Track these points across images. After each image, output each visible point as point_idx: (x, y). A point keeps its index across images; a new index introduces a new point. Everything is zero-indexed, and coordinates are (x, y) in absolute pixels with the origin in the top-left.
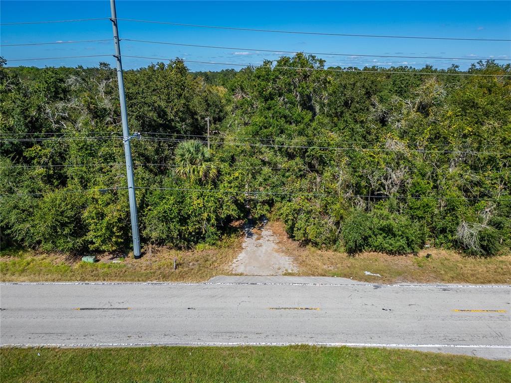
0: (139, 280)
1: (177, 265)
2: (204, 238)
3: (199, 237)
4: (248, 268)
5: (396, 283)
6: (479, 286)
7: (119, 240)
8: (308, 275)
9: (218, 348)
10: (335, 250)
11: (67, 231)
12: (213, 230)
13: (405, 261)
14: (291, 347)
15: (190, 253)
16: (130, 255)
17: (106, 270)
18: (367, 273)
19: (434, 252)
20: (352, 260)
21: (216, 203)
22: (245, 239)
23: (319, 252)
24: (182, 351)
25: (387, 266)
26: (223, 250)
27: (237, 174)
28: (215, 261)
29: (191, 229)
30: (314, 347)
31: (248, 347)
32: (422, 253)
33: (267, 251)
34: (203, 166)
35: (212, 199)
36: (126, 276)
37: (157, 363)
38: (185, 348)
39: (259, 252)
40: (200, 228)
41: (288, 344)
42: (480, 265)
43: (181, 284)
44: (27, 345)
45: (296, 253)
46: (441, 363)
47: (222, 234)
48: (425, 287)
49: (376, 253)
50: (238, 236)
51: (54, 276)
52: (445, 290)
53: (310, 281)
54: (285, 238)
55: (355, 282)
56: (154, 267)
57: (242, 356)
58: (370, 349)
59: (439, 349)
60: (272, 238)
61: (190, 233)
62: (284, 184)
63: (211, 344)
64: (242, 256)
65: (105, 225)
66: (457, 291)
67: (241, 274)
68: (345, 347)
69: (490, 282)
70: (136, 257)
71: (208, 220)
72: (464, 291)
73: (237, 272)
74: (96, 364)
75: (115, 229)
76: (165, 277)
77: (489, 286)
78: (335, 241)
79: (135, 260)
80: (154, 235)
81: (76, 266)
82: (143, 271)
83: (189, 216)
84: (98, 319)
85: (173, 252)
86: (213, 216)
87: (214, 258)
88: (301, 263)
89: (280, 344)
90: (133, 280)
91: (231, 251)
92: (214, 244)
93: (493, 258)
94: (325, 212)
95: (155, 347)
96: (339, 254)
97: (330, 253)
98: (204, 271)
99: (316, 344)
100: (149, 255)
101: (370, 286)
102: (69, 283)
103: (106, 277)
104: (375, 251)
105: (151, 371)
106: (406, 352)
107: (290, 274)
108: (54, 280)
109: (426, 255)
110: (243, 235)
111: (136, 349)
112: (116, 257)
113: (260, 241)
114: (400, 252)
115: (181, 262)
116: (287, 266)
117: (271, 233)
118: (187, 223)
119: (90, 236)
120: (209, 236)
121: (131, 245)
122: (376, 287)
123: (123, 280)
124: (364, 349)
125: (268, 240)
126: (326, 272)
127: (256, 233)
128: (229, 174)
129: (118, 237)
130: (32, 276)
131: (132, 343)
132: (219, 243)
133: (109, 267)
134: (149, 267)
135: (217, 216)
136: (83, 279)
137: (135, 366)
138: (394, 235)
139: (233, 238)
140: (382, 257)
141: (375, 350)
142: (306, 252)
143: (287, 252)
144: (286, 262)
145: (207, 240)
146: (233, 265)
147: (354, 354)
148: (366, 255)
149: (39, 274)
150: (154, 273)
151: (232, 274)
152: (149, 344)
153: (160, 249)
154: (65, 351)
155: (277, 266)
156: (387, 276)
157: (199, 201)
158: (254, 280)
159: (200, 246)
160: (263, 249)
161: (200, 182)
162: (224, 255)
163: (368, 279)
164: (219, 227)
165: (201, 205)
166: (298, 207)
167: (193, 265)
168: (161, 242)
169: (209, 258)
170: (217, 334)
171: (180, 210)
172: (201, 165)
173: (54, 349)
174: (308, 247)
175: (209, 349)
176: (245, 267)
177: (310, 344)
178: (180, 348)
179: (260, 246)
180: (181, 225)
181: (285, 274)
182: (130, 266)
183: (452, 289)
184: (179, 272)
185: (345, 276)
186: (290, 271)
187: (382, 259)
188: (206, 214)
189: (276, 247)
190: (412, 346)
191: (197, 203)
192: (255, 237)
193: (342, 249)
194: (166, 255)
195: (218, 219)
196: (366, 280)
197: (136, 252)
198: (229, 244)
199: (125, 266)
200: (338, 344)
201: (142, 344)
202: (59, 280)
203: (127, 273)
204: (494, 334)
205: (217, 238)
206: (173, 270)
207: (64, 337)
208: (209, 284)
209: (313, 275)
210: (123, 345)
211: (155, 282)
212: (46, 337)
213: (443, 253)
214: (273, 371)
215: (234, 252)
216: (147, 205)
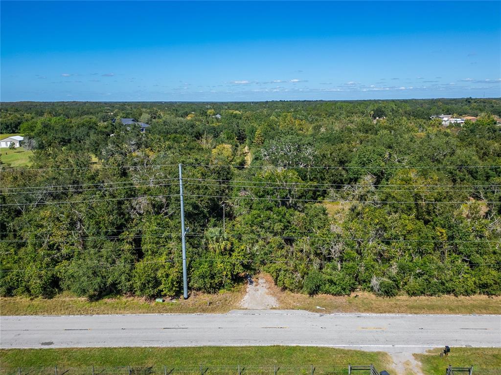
0: (190, 313)
1: (210, 303)
2: (223, 286)
3: (221, 285)
4: (250, 305)
5: (333, 313)
6: (378, 315)
7: (177, 289)
8: (284, 309)
9: (235, 347)
10: (302, 293)
11: (151, 285)
12: (229, 281)
13: (342, 300)
14: (271, 346)
15: (215, 296)
16: (181, 297)
17: (170, 307)
18: (318, 307)
19: (361, 293)
20: (311, 299)
21: (231, 266)
22: (248, 286)
23: (293, 294)
24: (219, 348)
25: (330, 303)
26: (235, 293)
27: (243, 247)
28: (231, 301)
29: (216, 281)
30: (283, 346)
31: (250, 347)
32: (353, 295)
33: (261, 294)
34: (223, 243)
35: (229, 264)
36: (182, 310)
37: (207, 354)
38: (219, 347)
39: (257, 294)
40: (221, 281)
41: (270, 345)
42: (386, 301)
43: (214, 315)
44: (143, 346)
45: (278, 294)
46: (344, 353)
47: (234, 283)
48: (348, 315)
49: (326, 295)
50: (244, 284)
51: (144, 310)
52: (358, 317)
53: (284, 312)
54: (273, 284)
55: (310, 313)
56: (197, 305)
57: (247, 350)
58: (310, 347)
59: (344, 347)
60: (265, 285)
61: (216, 284)
62: (271, 252)
63: (232, 345)
64: (246, 297)
65: (170, 281)
66: (364, 317)
67: (246, 309)
68: (298, 346)
69: (385, 312)
70: (185, 299)
71: (226, 276)
72: (369, 317)
73: (243, 308)
74: (179, 354)
75: (175, 283)
76: (204, 311)
77: (384, 315)
78: (302, 288)
79: (185, 301)
80: (196, 285)
81: (153, 304)
82: (191, 307)
83: (215, 273)
84: (174, 334)
85: (206, 295)
86: (229, 273)
87: (230, 299)
88: (281, 302)
89: (266, 345)
90: (186, 313)
91: (240, 294)
92: (229, 290)
93: (394, 297)
94: (295, 270)
95: (205, 347)
96: (304, 295)
97: (299, 295)
98: (225, 307)
99: (284, 345)
100: (192, 297)
101: (318, 315)
102: (152, 314)
103: (171, 311)
104: (325, 293)
105: (205, 357)
106: (328, 348)
107: (274, 308)
108: (144, 313)
109: (355, 295)
110: (247, 283)
111: (196, 347)
112: (173, 299)
113: (257, 287)
114: (338, 294)
115: (212, 301)
116: (273, 304)
117: (264, 281)
118: (214, 278)
119: (161, 287)
120: (227, 285)
121: (182, 291)
122: (321, 316)
123: (181, 313)
124: (307, 347)
125: (263, 286)
126: (295, 307)
127: (255, 281)
128: (238, 247)
129: (176, 287)
130: (131, 310)
131: (194, 345)
132: (233, 289)
133: (172, 305)
134: (194, 304)
135: (231, 273)
136: (159, 312)
137: (197, 355)
138: (335, 284)
139: (241, 286)
140: (329, 296)
141: (312, 347)
142: (285, 294)
143: (274, 294)
144: (272, 301)
145: (226, 287)
146: (242, 303)
147: (302, 349)
148: (320, 296)
149: (135, 309)
150: (198, 308)
151: (241, 309)
152: (202, 345)
153: (198, 293)
154: (162, 349)
155: (267, 304)
156: (329, 309)
157: (221, 265)
158: (253, 312)
159: (222, 291)
160: (259, 292)
161: (222, 254)
162: (236, 297)
163: (317, 311)
164: (232, 279)
165: (223, 268)
166: (279, 268)
167: (219, 303)
168: (199, 289)
169: (227, 299)
170: (235, 341)
171: (211, 271)
172: (222, 242)
173: (157, 348)
174: (286, 291)
175: (231, 347)
176: (249, 304)
177: (281, 345)
178: (217, 347)
179: (257, 290)
180: (212, 280)
181: (271, 309)
182: (183, 304)
183: (362, 316)
184: (211, 308)
185: (305, 309)
186: (274, 307)
187: (328, 298)
188: (225, 273)
189: (267, 291)
190: (331, 346)
191: (220, 266)
192: (254, 284)
193: (306, 293)
194: (202, 297)
195: (232, 275)
196: (316, 312)
197: (185, 295)
198: (238, 289)
199: (180, 304)
200: (295, 345)
201: (199, 345)
202: (147, 313)
203: (182, 308)
204: (374, 340)
205: (231, 286)
206: (208, 307)
207: (160, 342)
208: (229, 315)
209: (287, 309)
210: (190, 346)
211: (198, 313)
212: (151, 342)
213: (366, 294)
214: (262, 357)
215: (242, 295)
216: (192, 268)
